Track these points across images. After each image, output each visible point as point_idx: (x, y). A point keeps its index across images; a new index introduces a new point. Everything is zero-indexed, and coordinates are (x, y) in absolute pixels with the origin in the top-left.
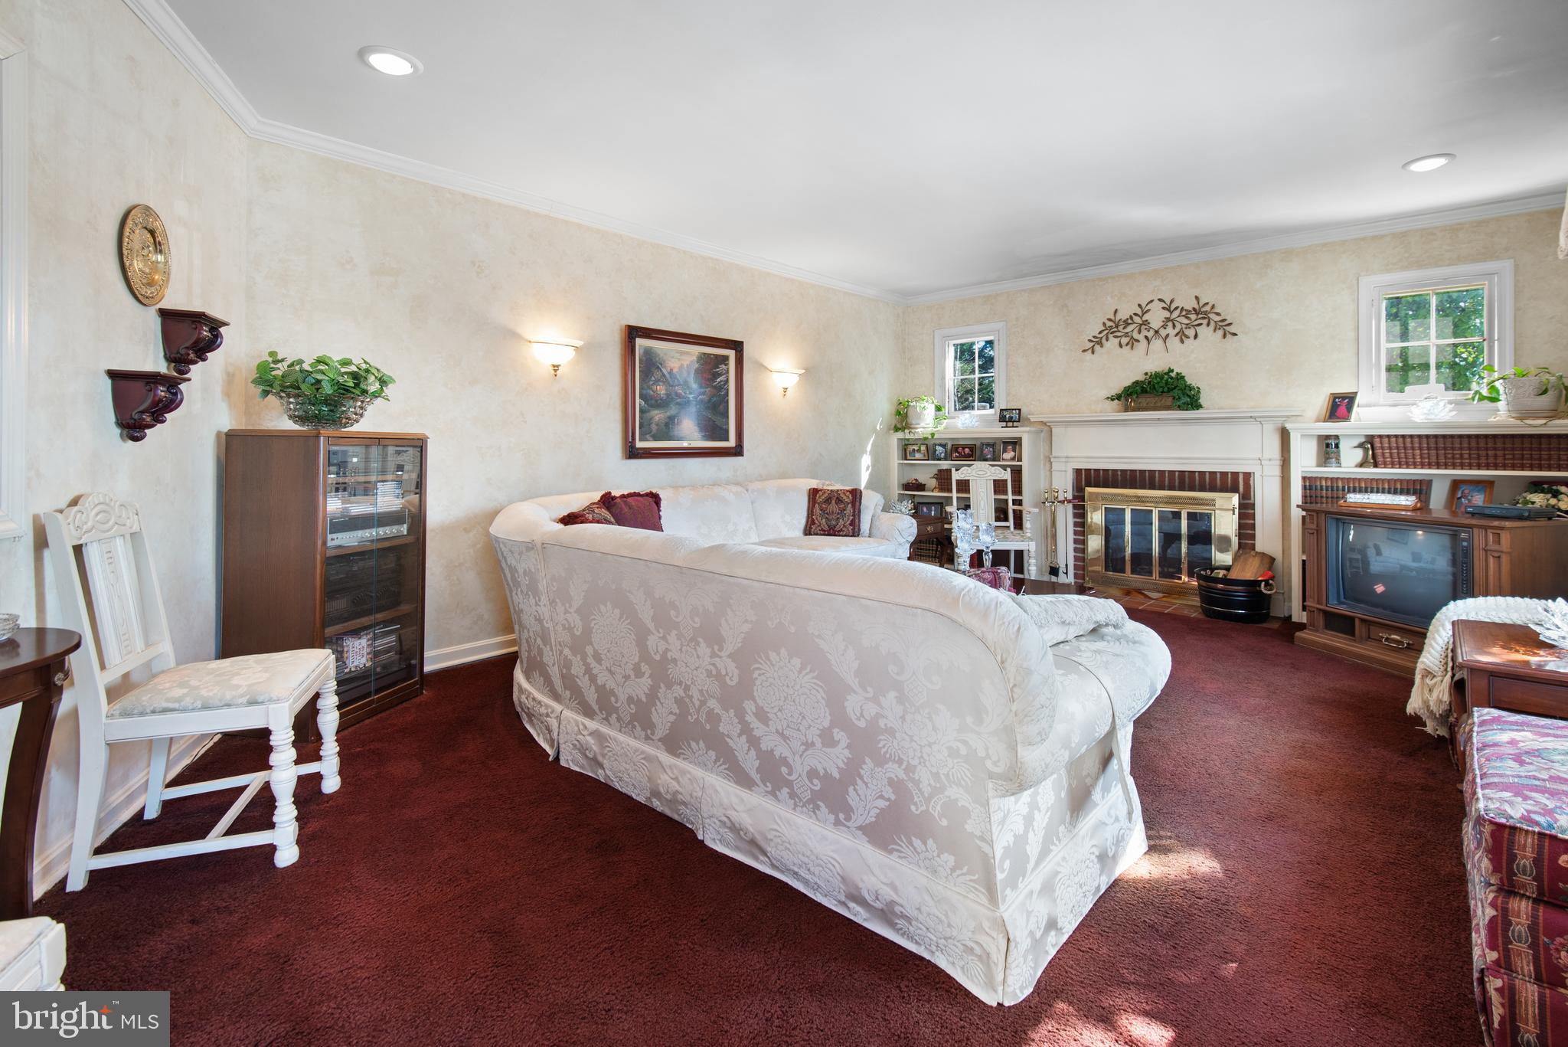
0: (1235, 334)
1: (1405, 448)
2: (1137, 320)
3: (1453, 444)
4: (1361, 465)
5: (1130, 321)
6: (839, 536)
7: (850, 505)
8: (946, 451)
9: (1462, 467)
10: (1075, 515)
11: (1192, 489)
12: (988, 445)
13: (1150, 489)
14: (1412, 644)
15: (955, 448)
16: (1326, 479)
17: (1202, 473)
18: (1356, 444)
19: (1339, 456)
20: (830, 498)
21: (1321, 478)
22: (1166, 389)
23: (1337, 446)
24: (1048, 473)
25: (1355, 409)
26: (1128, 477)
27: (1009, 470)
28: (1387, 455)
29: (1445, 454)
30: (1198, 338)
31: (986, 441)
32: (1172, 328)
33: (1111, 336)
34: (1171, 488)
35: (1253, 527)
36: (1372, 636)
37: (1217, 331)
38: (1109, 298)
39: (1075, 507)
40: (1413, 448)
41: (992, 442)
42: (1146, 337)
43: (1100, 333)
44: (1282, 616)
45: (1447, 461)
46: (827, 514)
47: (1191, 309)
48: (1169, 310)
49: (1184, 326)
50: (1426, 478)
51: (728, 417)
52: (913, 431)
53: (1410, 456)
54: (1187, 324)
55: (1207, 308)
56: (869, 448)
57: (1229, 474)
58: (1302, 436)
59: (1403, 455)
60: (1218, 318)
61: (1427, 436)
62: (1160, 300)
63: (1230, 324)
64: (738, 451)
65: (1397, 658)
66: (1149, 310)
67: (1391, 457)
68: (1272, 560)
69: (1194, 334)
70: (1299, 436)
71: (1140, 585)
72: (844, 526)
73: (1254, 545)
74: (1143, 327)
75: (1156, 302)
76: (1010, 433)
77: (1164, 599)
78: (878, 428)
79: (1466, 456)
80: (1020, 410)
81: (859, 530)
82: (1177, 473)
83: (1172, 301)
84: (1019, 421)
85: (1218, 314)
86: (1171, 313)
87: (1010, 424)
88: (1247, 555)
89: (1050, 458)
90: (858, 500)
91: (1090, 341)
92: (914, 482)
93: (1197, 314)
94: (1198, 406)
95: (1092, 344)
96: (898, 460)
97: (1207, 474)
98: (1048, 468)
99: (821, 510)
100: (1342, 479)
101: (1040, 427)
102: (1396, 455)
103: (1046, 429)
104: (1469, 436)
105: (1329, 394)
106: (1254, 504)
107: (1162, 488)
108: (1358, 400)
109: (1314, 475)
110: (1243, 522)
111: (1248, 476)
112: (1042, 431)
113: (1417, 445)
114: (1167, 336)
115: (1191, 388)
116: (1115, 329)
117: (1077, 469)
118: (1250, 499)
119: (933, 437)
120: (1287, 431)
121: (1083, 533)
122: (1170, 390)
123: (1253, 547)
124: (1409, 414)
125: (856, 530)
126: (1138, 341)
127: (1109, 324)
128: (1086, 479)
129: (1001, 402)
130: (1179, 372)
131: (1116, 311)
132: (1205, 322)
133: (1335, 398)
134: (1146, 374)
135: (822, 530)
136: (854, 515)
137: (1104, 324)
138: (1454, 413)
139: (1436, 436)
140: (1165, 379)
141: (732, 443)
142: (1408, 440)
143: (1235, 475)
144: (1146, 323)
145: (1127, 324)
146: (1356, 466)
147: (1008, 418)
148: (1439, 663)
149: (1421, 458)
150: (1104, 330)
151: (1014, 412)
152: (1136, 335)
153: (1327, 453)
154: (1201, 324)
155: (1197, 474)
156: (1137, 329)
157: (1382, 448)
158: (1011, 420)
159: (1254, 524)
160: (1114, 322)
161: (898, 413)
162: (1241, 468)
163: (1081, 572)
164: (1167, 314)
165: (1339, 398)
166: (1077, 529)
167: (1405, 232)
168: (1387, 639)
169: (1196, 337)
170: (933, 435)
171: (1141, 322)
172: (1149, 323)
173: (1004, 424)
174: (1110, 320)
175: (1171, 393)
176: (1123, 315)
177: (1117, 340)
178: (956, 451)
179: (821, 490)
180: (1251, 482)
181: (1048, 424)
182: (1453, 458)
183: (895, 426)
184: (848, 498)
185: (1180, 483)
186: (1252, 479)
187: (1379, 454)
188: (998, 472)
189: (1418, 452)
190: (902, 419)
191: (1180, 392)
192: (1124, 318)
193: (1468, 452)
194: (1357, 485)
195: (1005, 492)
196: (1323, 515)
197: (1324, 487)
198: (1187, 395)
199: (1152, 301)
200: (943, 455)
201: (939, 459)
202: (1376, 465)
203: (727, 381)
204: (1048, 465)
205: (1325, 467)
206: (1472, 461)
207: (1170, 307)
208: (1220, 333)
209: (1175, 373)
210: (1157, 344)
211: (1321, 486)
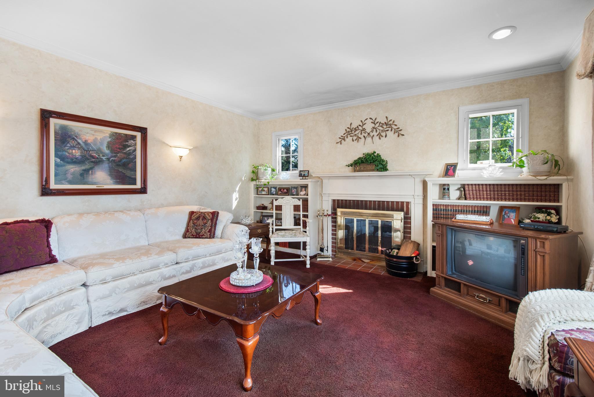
0: (403, 135)
1: (479, 191)
2: (360, 128)
3: (501, 189)
4: (459, 199)
5: (357, 129)
6: (203, 238)
7: (210, 221)
8: (276, 191)
9: (505, 200)
10: (333, 222)
11: (383, 210)
12: (294, 188)
13: (365, 209)
14: (492, 301)
15: (280, 189)
16: (443, 205)
17: (388, 202)
18: (456, 189)
19: (449, 194)
20: (200, 217)
21: (441, 205)
22: (372, 161)
23: (448, 189)
24: (321, 201)
25: (457, 171)
26: (356, 204)
27: (301, 200)
28: (471, 194)
29: (498, 193)
30: (386, 138)
31: (293, 186)
32: (375, 132)
33: (349, 136)
34: (374, 209)
35: (410, 228)
36: (469, 294)
37: (395, 133)
38: (348, 118)
39: (332, 218)
40: (483, 191)
41: (296, 186)
42: (364, 136)
43: (344, 134)
44: (423, 272)
45: (499, 197)
46: (196, 226)
47: (384, 123)
48: (374, 123)
49: (381, 131)
50: (488, 205)
51: (136, 171)
52: (260, 181)
53: (482, 194)
54: (382, 130)
55: (391, 122)
56: (237, 189)
57: (400, 202)
58: (433, 184)
59: (478, 194)
60: (396, 127)
61: (490, 185)
62: (371, 118)
63: (401, 130)
64: (143, 190)
65: (484, 308)
66: (365, 123)
67: (473, 195)
68: (419, 244)
69: (385, 135)
70: (432, 184)
71: (360, 256)
72: (205, 232)
73: (410, 237)
74: (363, 131)
75: (369, 119)
76: (303, 182)
77: (371, 263)
78: (243, 179)
79: (507, 195)
80: (308, 171)
81: (214, 234)
82: (377, 202)
83: (376, 119)
84: (308, 177)
85: (396, 125)
86: (375, 125)
87: (304, 178)
88: (407, 242)
89: (322, 194)
90: (215, 217)
91: (340, 138)
92: (262, 205)
93: (387, 125)
94: (386, 170)
95: (341, 140)
96: (254, 194)
97: (390, 202)
98: (321, 199)
99: (193, 224)
100: (451, 205)
101: (317, 179)
102: (475, 194)
103: (320, 180)
104: (509, 185)
105: (445, 164)
106: (411, 217)
107: (370, 209)
108: (458, 167)
109: (437, 204)
110: (406, 225)
111: (408, 203)
112: (318, 181)
113: (485, 189)
114: (373, 136)
115: (383, 161)
116: (351, 133)
117: (333, 200)
118: (409, 215)
119: (268, 184)
120: (426, 181)
121: (335, 230)
122: (374, 162)
123: (410, 238)
124: (482, 174)
125: (212, 234)
126: (360, 138)
127: (348, 130)
128: (338, 204)
129: (301, 167)
130: (378, 153)
131: (351, 124)
132: (390, 129)
133: (447, 166)
134: (364, 154)
135: (192, 235)
136: (211, 226)
137: (346, 130)
138: (502, 173)
139: (494, 185)
140: (372, 156)
141: (138, 185)
142: (481, 186)
143: (402, 203)
144: (364, 129)
145: (356, 130)
146: (456, 199)
147: (303, 175)
148: (539, 354)
149: (487, 195)
150: (346, 133)
151: (306, 172)
152: (359, 136)
153: (444, 193)
154: (388, 130)
155: (386, 202)
156: (360, 132)
157: (469, 190)
158: (304, 176)
159: (411, 227)
160: (350, 129)
161: (253, 172)
162: (405, 200)
163: (335, 249)
164: (373, 125)
165: (449, 166)
166: (333, 228)
167: (480, 85)
168: (478, 296)
169: (386, 136)
170: (268, 183)
171: (362, 129)
172: (365, 130)
173: (301, 178)
174: (348, 128)
175: (374, 163)
176: (354, 126)
177: (351, 138)
178: (280, 191)
179: (195, 212)
180: (410, 207)
181: (321, 178)
182: (501, 195)
183: (252, 178)
184: (209, 217)
185: (378, 206)
186: (410, 205)
187: (468, 193)
188: (296, 201)
189: (485, 192)
190: (255, 175)
191: (378, 163)
192: (355, 127)
193: (508, 193)
194: (457, 209)
195: (299, 211)
196: (445, 226)
197: (442, 210)
198: (382, 164)
199: (367, 119)
200: (274, 192)
201: (273, 195)
202: (466, 199)
203: (135, 150)
204: (321, 197)
205: (443, 199)
206: (510, 197)
207: (375, 122)
208: (397, 134)
209: (376, 153)
210: (369, 139)
211: (441, 209)
